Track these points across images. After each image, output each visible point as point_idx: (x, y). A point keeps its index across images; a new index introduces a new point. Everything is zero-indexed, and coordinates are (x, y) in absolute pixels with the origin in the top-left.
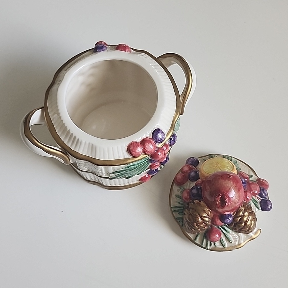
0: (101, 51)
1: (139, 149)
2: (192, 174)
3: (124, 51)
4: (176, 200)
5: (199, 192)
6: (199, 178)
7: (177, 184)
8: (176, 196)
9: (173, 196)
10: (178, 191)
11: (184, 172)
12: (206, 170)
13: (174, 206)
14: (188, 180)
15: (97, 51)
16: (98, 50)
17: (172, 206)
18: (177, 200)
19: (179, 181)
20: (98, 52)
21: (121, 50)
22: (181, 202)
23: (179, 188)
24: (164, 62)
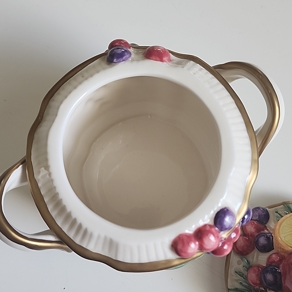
0: (120, 62)
1: (193, 246)
2: (262, 241)
3: (161, 61)
4: (236, 278)
5: (278, 280)
6: (274, 249)
7: (237, 253)
8: (236, 272)
9: (232, 271)
10: (239, 263)
11: (248, 234)
12: (285, 237)
13: (233, 288)
14: (254, 249)
15: (113, 60)
16: (115, 60)
17: (229, 287)
18: (238, 279)
19: (240, 250)
20: (116, 63)
21: (154, 59)
22: (244, 283)
23: (240, 260)
24: (225, 75)
